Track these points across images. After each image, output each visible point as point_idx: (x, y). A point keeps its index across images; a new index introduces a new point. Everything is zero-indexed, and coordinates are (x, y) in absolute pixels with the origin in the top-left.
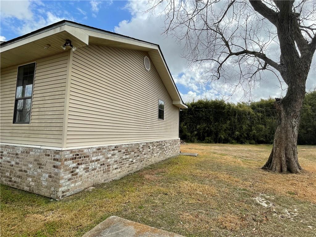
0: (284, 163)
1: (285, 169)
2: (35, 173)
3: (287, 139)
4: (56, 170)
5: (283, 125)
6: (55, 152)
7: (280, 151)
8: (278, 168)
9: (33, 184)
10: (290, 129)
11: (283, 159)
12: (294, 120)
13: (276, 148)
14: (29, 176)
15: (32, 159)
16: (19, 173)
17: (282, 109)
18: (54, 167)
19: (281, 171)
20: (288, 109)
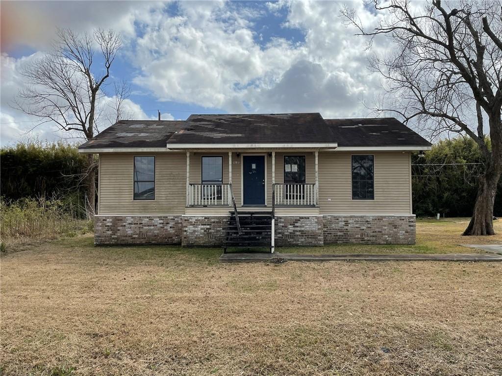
0: (484, 228)
1: (485, 233)
2: (392, 232)
3: (487, 207)
4: (412, 228)
5: (485, 195)
6: (409, 218)
7: (482, 218)
8: (479, 232)
9: (390, 239)
10: (490, 198)
11: (484, 224)
12: (493, 191)
13: (478, 215)
14: (385, 235)
15: (386, 224)
16: (372, 234)
17: (485, 182)
18: (410, 226)
19: (482, 234)
20: (490, 182)
